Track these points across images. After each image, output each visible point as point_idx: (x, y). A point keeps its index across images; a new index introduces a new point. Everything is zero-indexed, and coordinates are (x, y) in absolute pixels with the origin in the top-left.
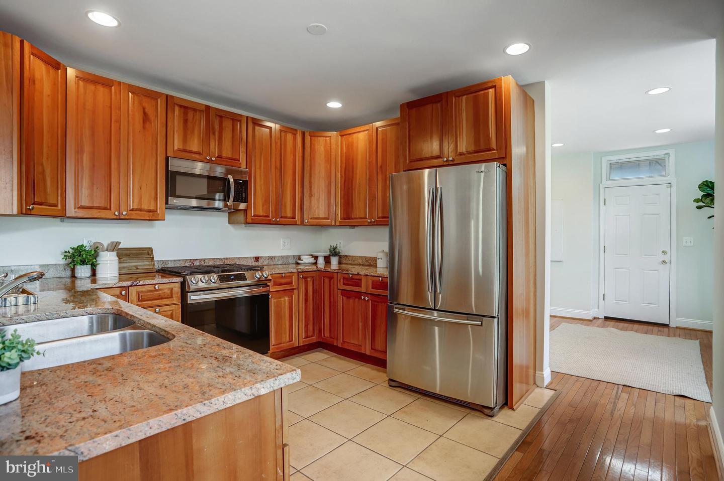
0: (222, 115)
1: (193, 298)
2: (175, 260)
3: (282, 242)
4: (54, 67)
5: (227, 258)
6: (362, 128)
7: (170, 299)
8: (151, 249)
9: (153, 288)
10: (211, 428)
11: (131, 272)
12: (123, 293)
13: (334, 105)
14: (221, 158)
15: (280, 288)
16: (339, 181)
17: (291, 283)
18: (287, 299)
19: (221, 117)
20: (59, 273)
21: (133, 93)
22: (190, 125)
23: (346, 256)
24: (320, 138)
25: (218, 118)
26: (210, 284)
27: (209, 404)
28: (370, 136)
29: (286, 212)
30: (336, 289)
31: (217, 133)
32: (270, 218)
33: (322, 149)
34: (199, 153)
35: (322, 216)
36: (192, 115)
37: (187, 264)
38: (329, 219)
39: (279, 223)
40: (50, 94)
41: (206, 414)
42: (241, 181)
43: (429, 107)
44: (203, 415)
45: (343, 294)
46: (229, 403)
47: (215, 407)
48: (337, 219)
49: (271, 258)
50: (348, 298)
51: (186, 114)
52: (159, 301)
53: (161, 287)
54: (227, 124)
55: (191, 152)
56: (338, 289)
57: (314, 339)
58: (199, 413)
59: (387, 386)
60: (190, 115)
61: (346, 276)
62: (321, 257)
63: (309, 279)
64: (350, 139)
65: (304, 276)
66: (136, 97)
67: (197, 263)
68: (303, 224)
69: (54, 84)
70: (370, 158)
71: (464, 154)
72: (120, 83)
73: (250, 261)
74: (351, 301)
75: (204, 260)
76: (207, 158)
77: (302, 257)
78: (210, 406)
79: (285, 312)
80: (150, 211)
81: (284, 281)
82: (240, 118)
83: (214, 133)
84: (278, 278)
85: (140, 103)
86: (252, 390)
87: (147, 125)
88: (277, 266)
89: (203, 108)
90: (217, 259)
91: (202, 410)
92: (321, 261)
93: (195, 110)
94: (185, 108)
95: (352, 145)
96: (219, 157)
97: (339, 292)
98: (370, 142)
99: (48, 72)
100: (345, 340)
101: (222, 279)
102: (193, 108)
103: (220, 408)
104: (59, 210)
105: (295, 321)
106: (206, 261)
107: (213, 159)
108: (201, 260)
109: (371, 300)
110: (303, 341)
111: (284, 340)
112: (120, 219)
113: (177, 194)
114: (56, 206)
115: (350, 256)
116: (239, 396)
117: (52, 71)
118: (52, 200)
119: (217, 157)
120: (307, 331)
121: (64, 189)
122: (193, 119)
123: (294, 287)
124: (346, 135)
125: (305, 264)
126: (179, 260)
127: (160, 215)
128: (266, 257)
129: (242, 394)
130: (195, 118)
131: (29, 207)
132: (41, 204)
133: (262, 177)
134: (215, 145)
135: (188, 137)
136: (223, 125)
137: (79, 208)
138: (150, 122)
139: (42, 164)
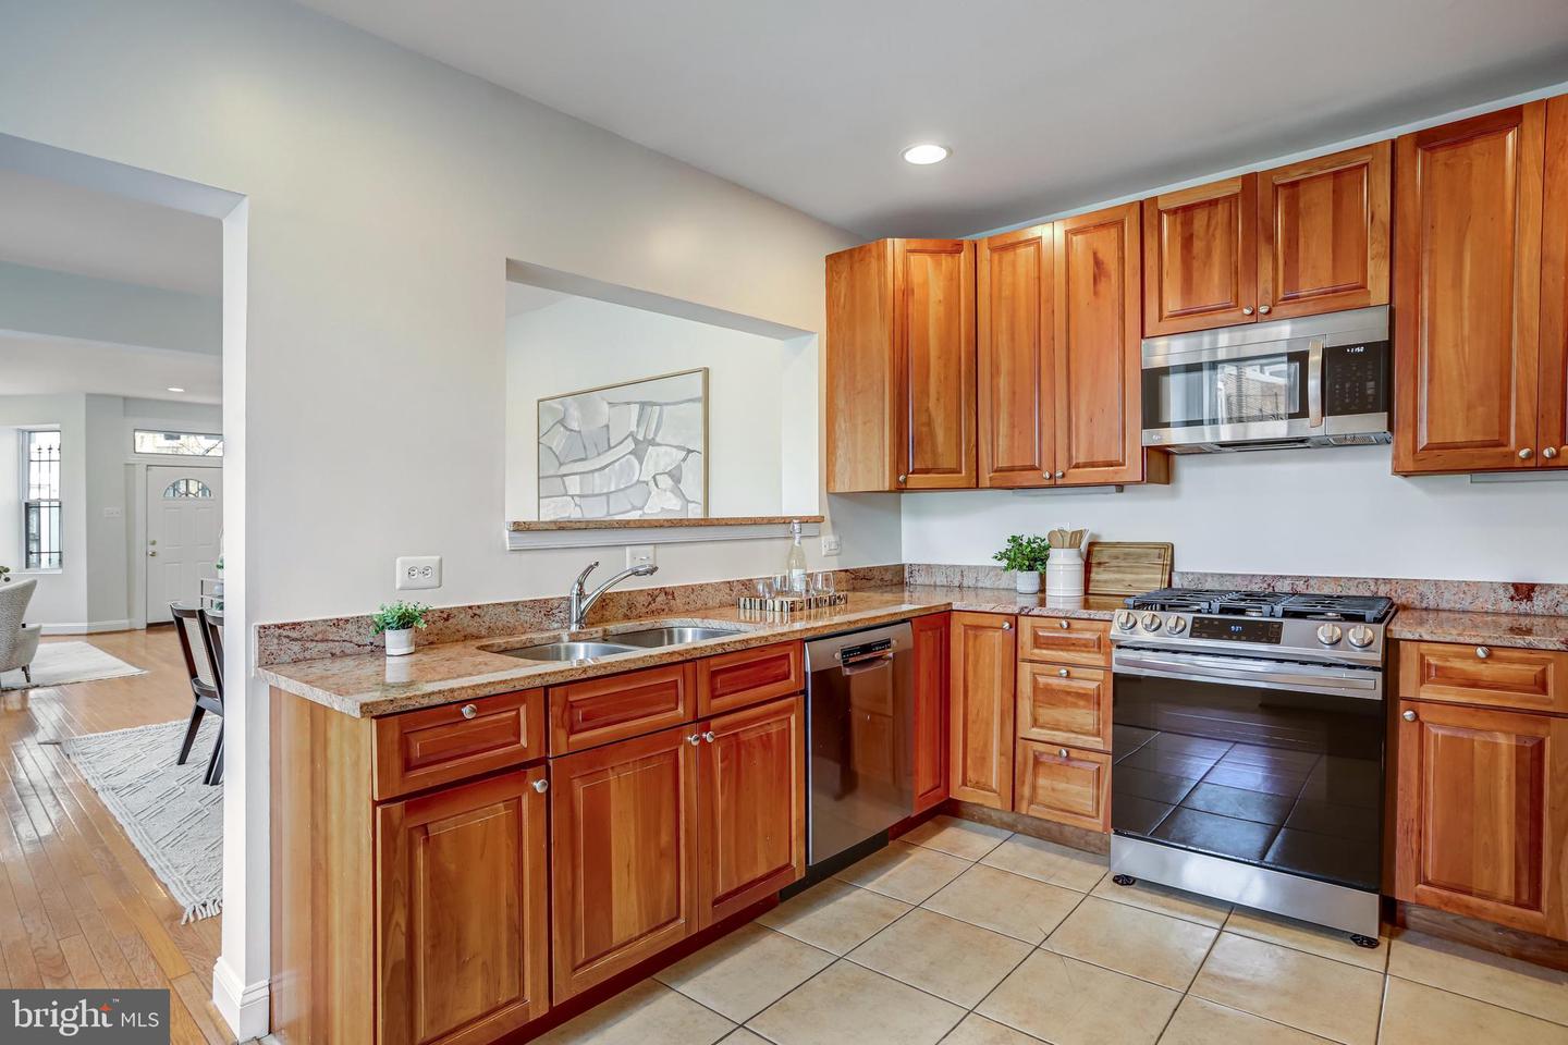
0: (1293, 181)
2: (1222, 575)
4: (946, 252)
5: (1387, 581)
8: (1170, 547)
11: (1116, 592)
14: (1294, 297)
19: (1292, 184)
21: (1076, 232)
22: (1198, 245)
25: (1282, 193)
26: (1165, 635)
31: (1280, 236)
32: (1511, 448)
34: (1225, 308)
36: (1206, 219)
42: (1360, 349)
51: (1187, 224)
54: (1318, 195)
55: (1206, 310)
60: (1200, 219)
69: (952, 279)
75: (1307, 579)
76: (1246, 311)
80: (1109, 464)
82: (1367, 156)
83: (1271, 239)
84: (1459, 655)
85: (1091, 247)
87: (1102, 285)
89: (1237, 188)
90: (1350, 579)
93: (1213, 203)
94: (1187, 209)
99: (938, 264)
102: (1205, 202)
104: (962, 478)
106: (1312, 582)
107: (1267, 309)
112: (1056, 486)
114: (957, 472)
118: (948, 461)
121: (973, 443)
122: (1208, 225)
123: (1554, 710)
126: (1234, 576)
127: (1129, 471)
130: (1213, 222)
131: (902, 478)
132: (926, 471)
133: (1466, 313)
134: (1275, 269)
135: (1196, 275)
136: (1301, 205)
137: (996, 471)
138: (1109, 277)
139: (927, 410)
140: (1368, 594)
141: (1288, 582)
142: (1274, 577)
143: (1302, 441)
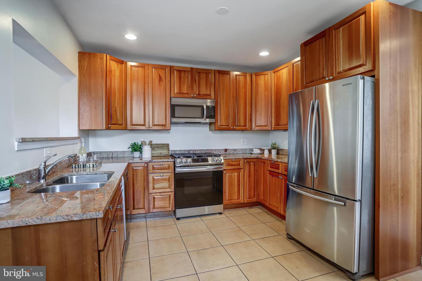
0: (200, 72)
1: (178, 170)
2: (180, 150)
3: (242, 140)
4: (120, 63)
5: (208, 150)
6: (285, 66)
7: (169, 170)
8: (168, 144)
9: (160, 164)
10: (51, 231)
11: (158, 155)
12: (146, 165)
13: (264, 54)
14: (200, 95)
15: (231, 167)
16: (273, 102)
17: (239, 165)
18: (236, 174)
19: (199, 72)
20: (129, 155)
21: (154, 68)
22: (182, 79)
23: (282, 149)
24: (261, 76)
25: (198, 74)
26: (188, 163)
27: (40, 219)
28: (289, 70)
29: (240, 123)
30: (267, 170)
31: (197, 82)
32: (230, 127)
33: (263, 83)
34: (187, 94)
35: (263, 124)
36: (184, 74)
37: (186, 153)
38: (267, 126)
39: (235, 129)
40: (119, 75)
41: (39, 223)
42: (211, 107)
43: (318, 42)
44: (37, 223)
45: (270, 174)
46: (53, 220)
47: (44, 221)
48: (272, 126)
49: (235, 150)
50: (273, 176)
51: (180, 74)
52: (163, 170)
53: (164, 163)
54: (203, 76)
55: (183, 93)
56: (268, 170)
57: (254, 200)
58: (35, 222)
59: (286, 237)
60: (183, 74)
61: (271, 162)
62: (266, 150)
63: (251, 163)
64: (278, 74)
65: (248, 161)
66: (156, 70)
67: (191, 152)
68: (251, 129)
69: (121, 71)
70: (289, 85)
71: (342, 73)
72: (148, 64)
73: (221, 151)
74: (274, 178)
75: (195, 150)
76: (192, 96)
77: (254, 149)
78: (42, 220)
79: (235, 182)
80: (163, 125)
81: (234, 163)
82: (210, 72)
83: (195, 82)
84: (230, 161)
85: (158, 73)
86: (67, 217)
87: (161, 83)
88: (239, 155)
89: (189, 69)
90: (202, 150)
91: (36, 221)
92: (266, 152)
93: (185, 71)
94: (180, 71)
95: (280, 78)
96: (199, 94)
97: (268, 172)
98: (289, 74)
99: (118, 66)
100: (270, 203)
101: (194, 161)
102: (183, 70)
103: (47, 222)
104: (124, 127)
105: (242, 188)
107: (195, 96)
108: (193, 150)
109: (284, 179)
110: (247, 200)
111: (234, 198)
112: (149, 130)
113: (176, 116)
114: (122, 125)
115: (284, 150)
116: (59, 218)
117: (120, 65)
118: (120, 122)
119: (198, 95)
120: (250, 195)
121: (126, 117)
123: (241, 168)
124: (276, 72)
125: (255, 154)
127: (168, 127)
128: (231, 149)
129: (62, 218)
130: (185, 75)
131: (109, 126)
132: (115, 124)
133: (224, 103)
134: (196, 88)
135: (182, 86)
136: (201, 77)
137: (132, 125)
138: (163, 81)
139: (115, 107)
140: (205, 152)
141: (192, 151)
142: (190, 150)
143: (200, 123)
